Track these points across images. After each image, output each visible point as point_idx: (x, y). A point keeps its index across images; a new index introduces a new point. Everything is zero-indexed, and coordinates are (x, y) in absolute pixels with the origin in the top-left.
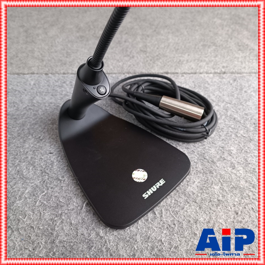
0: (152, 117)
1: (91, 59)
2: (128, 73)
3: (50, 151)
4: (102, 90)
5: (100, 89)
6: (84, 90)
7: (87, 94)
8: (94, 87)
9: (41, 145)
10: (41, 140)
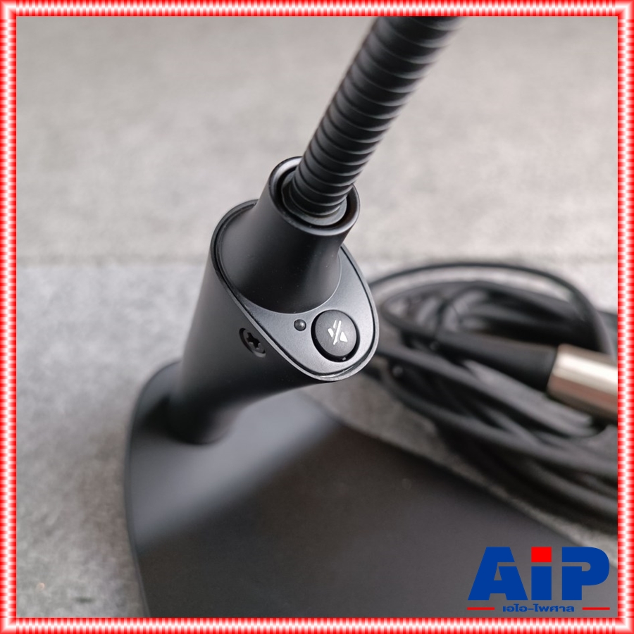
0: (522, 439)
1: (293, 169)
2: (386, 256)
3: (81, 588)
4: (339, 335)
5: (330, 331)
6: (246, 336)
7: (261, 355)
8: (298, 321)
9: (46, 559)
10: (49, 533)
